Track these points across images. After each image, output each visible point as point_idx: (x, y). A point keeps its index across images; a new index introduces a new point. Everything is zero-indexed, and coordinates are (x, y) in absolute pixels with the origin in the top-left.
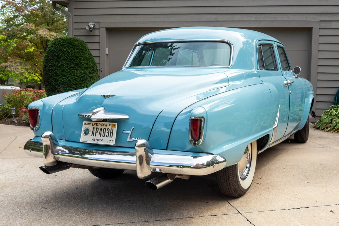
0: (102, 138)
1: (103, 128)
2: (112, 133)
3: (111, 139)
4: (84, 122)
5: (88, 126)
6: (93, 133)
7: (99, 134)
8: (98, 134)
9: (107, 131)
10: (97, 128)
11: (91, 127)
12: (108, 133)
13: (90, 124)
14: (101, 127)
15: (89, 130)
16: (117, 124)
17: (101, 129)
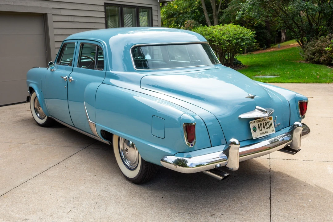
0: (266, 130)
1: (264, 122)
2: (271, 124)
3: (272, 129)
4: (250, 122)
5: (254, 124)
6: (259, 129)
7: (264, 128)
8: (262, 128)
9: (268, 124)
10: (260, 124)
11: (256, 125)
12: (269, 125)
13: (255, 122)
14: (263, 122)
15: (256, 127)
16: (272, 117)
17: (263, 123)
